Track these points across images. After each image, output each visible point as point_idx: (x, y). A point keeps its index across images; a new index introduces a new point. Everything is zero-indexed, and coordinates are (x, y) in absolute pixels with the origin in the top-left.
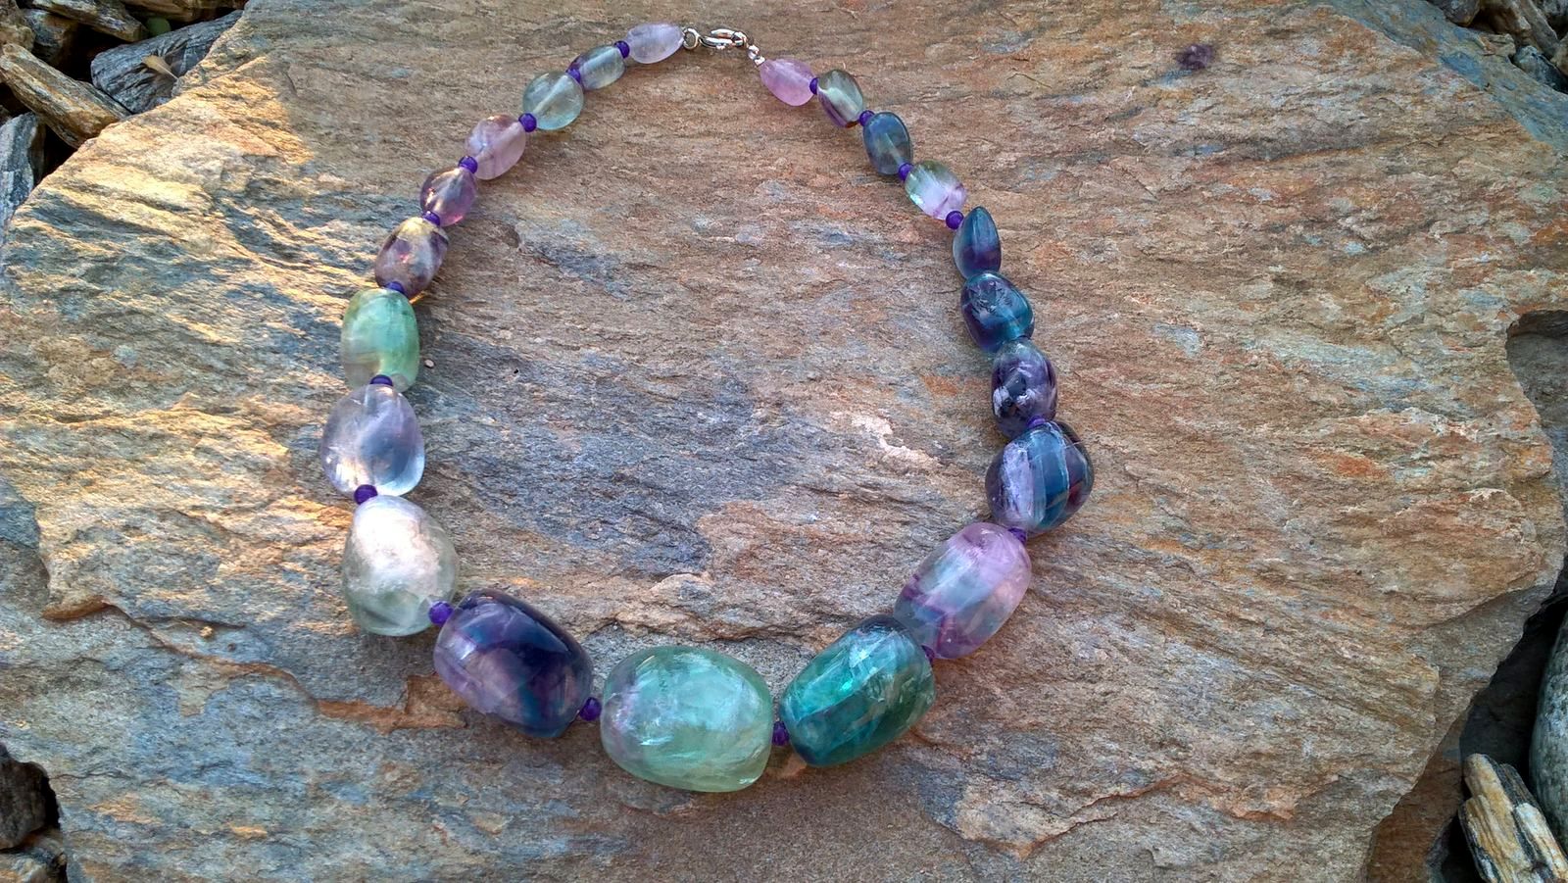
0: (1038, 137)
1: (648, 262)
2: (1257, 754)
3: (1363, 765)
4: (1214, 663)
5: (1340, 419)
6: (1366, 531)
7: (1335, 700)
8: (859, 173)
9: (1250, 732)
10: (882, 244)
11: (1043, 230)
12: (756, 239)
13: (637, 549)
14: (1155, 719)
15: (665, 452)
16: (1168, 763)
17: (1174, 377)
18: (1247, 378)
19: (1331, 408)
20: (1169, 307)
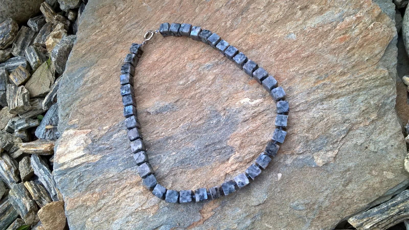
0: (231, 14)
1: (178, 99)
2: (363, 111)
3: (384, 98)
4: (343, 99)
5: (333, 31)
6: (354, 50)
7: (371, 89)
8: (203, 49)
9: (359, 108)
10: (219, 61)
11: (248, 34)
12: (194, 79)
13: (220, 157)
14: (340, 118)
15: (211, 135)
16: (348, 125)
17: (295, 46)
18: (309, 36)
19: (330, 30)
20: (284, 32)
